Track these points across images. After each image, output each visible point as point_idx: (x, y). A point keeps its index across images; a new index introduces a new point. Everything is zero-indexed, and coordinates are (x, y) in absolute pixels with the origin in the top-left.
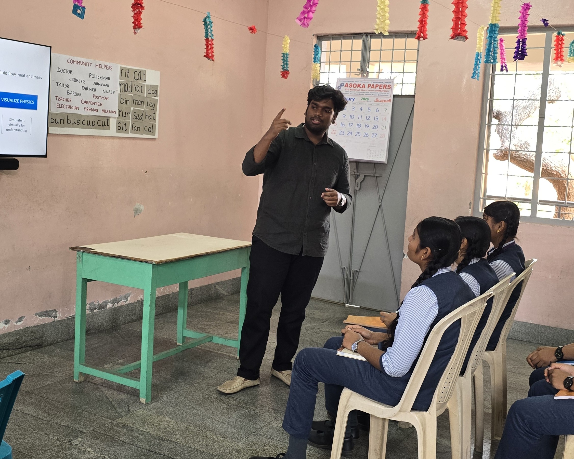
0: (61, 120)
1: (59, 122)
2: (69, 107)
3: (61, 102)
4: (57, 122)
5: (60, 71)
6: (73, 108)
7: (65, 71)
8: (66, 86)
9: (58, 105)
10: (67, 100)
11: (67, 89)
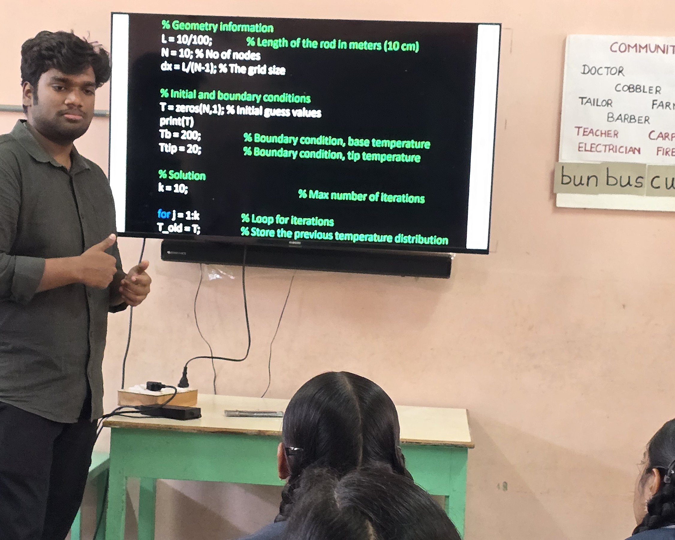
0: (589, 178)
1: (585, 181)
2: (613, 149)
3: (590, 139)
4: (577, 182)
5: (590, 71)
6: (623, 150)
7: (603, 71)
8: (604, 103)
9: (581, 145)
10: (607, 134)
11: (608, 109)
